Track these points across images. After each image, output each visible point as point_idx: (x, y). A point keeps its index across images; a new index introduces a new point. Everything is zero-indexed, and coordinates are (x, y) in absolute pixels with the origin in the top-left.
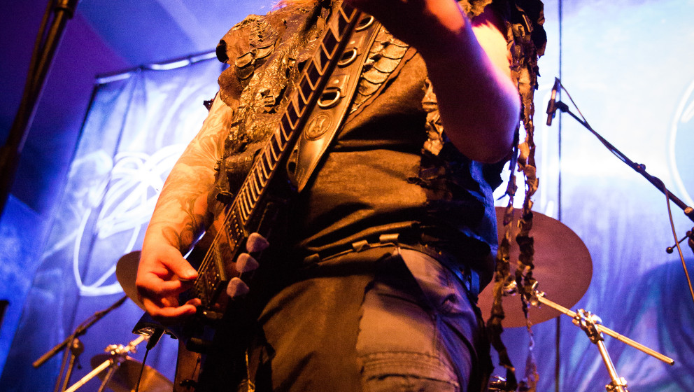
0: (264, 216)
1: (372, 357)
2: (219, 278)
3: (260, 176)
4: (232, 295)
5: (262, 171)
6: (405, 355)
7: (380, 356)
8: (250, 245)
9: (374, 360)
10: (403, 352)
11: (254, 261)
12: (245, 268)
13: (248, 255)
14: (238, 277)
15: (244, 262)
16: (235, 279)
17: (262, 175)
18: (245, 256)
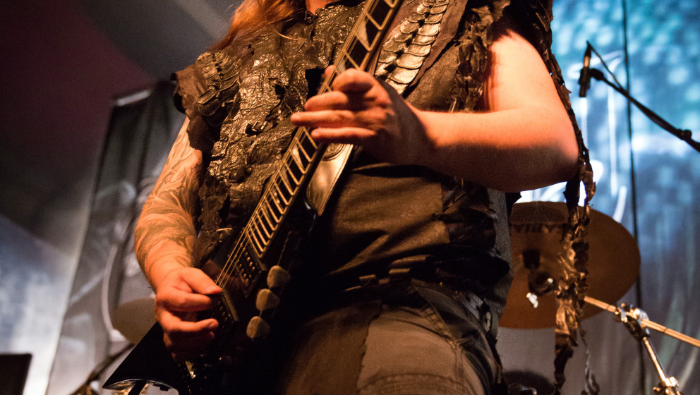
0: (285, 246)
1: (389, 379)
2: (231, 319)
3: (277, 202)
4: (252, 336)
5: (279, 197)
6: (427, 377)
7: (397, 378)
8: (270, 280)
9: (392, 382)
10: (424, 375)
11: (275, 297)
12: (266, 305)
13: (268, 291)
14: (258, 315)
15: (265, 299)
16: (256, 318)
17: (279, 202)
18: (265, 292)
